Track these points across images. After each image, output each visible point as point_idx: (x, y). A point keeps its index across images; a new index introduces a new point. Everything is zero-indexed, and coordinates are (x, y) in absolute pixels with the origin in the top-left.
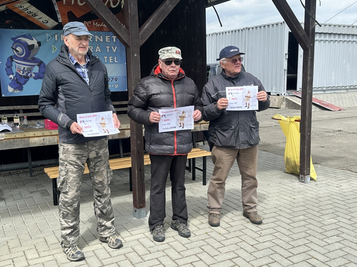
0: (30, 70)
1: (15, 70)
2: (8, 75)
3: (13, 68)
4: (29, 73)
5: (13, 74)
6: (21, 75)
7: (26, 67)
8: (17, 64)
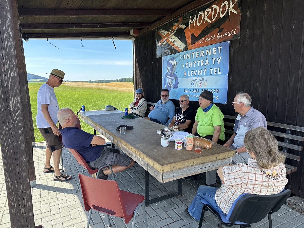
0: (172, 82)
1: (167, 83)
2: (165, 85)
3: (166, 81)
4: (171, 84)
5: (166, 85)
6: (169, 86)
7: (171, 80)
8: (168, 78)
